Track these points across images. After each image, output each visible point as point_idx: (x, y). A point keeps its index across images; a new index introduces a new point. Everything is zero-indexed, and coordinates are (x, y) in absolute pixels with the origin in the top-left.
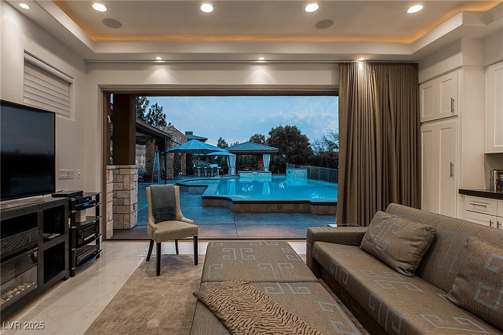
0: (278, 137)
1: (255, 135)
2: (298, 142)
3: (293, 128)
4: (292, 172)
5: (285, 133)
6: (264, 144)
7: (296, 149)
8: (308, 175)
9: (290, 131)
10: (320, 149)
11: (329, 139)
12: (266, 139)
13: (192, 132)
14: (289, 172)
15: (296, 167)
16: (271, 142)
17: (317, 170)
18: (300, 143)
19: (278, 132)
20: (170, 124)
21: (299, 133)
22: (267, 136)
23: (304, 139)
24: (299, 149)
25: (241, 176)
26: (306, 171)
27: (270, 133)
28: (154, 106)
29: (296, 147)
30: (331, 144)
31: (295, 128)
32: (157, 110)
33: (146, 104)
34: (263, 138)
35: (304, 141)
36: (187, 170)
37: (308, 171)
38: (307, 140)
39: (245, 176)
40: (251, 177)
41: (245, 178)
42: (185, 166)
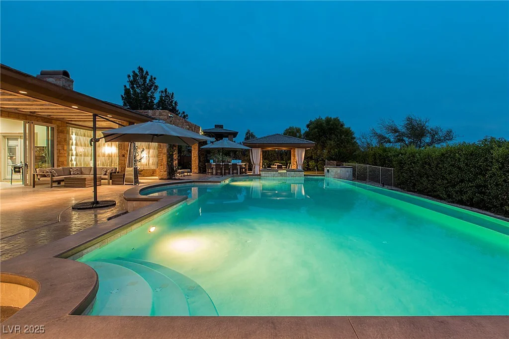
0: (316, 130)
1: (290, 128)
2: (341, 136)
3: (335, 119)
4: (332, 171)
5: (324, 125)
6: (300, 137)
7: (337, 144)
8: (354, 174)
9: (331, 123)
10: (368, 144)
11: (379, 132)
12: (303, 132)
13: (222, 126)
14: (328, 171)
15: (337, 165)
16: (307, 136)
17: (365, 169)
18: (343, 136)
19: (317, 124)
20: (184, 113)
21: (342, 125)
22: (304, 129)
23: (348, 133)
24: (342, 144)
25: (263, 175)
26: (350, 170)
27: (308, 126)
28: (162, 92)
29: (338, 141)
30: (382, 138)
31: (337, 120)
32: (167, 96)
33: (154, 90)
34: (299, 130)
35: (348, 134)
36: (199, 166)
37: (354, 171)
38: (352, 133)
39: (268, 175)
40: (276, 177)
41: (268, 178)
42: (197, 162)
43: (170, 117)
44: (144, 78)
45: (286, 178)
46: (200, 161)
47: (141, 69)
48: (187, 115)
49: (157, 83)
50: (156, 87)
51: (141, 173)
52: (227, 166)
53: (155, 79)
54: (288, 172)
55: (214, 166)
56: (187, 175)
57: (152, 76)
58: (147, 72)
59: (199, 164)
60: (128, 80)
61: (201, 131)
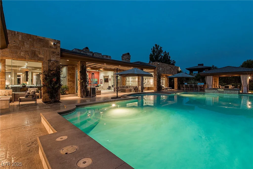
13: (203, 64)
20: (174, 61)
25: (206, 91)
28: (164, 53)
32: (166, 54)
36: (178, 86)
39: (209, 92)
40: (216, 93)
41: (209, 93)
42: (177, 84)
43: (158, 64)
44: (157, 48)
45: (223, 94)
46: (178, 84)
47: (156, 45)
48: (175, 62)
49: (162, 49)
50: (162, 51)
51: (145, 88)
52: (196, 87)
53: (162, 48)
54: (225, 91)
55: (189, 86)
56: (170, 90)
57: (160, 47)
58: (159, 46)
59: (178, 85)
60: (151, 50)
61: (179, 69)
